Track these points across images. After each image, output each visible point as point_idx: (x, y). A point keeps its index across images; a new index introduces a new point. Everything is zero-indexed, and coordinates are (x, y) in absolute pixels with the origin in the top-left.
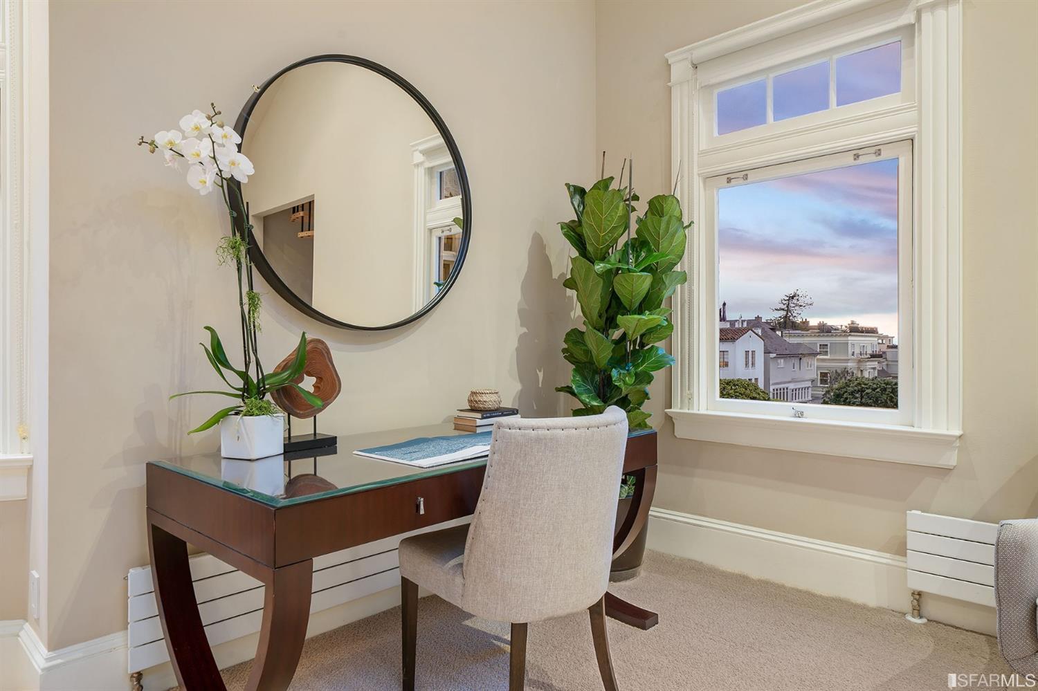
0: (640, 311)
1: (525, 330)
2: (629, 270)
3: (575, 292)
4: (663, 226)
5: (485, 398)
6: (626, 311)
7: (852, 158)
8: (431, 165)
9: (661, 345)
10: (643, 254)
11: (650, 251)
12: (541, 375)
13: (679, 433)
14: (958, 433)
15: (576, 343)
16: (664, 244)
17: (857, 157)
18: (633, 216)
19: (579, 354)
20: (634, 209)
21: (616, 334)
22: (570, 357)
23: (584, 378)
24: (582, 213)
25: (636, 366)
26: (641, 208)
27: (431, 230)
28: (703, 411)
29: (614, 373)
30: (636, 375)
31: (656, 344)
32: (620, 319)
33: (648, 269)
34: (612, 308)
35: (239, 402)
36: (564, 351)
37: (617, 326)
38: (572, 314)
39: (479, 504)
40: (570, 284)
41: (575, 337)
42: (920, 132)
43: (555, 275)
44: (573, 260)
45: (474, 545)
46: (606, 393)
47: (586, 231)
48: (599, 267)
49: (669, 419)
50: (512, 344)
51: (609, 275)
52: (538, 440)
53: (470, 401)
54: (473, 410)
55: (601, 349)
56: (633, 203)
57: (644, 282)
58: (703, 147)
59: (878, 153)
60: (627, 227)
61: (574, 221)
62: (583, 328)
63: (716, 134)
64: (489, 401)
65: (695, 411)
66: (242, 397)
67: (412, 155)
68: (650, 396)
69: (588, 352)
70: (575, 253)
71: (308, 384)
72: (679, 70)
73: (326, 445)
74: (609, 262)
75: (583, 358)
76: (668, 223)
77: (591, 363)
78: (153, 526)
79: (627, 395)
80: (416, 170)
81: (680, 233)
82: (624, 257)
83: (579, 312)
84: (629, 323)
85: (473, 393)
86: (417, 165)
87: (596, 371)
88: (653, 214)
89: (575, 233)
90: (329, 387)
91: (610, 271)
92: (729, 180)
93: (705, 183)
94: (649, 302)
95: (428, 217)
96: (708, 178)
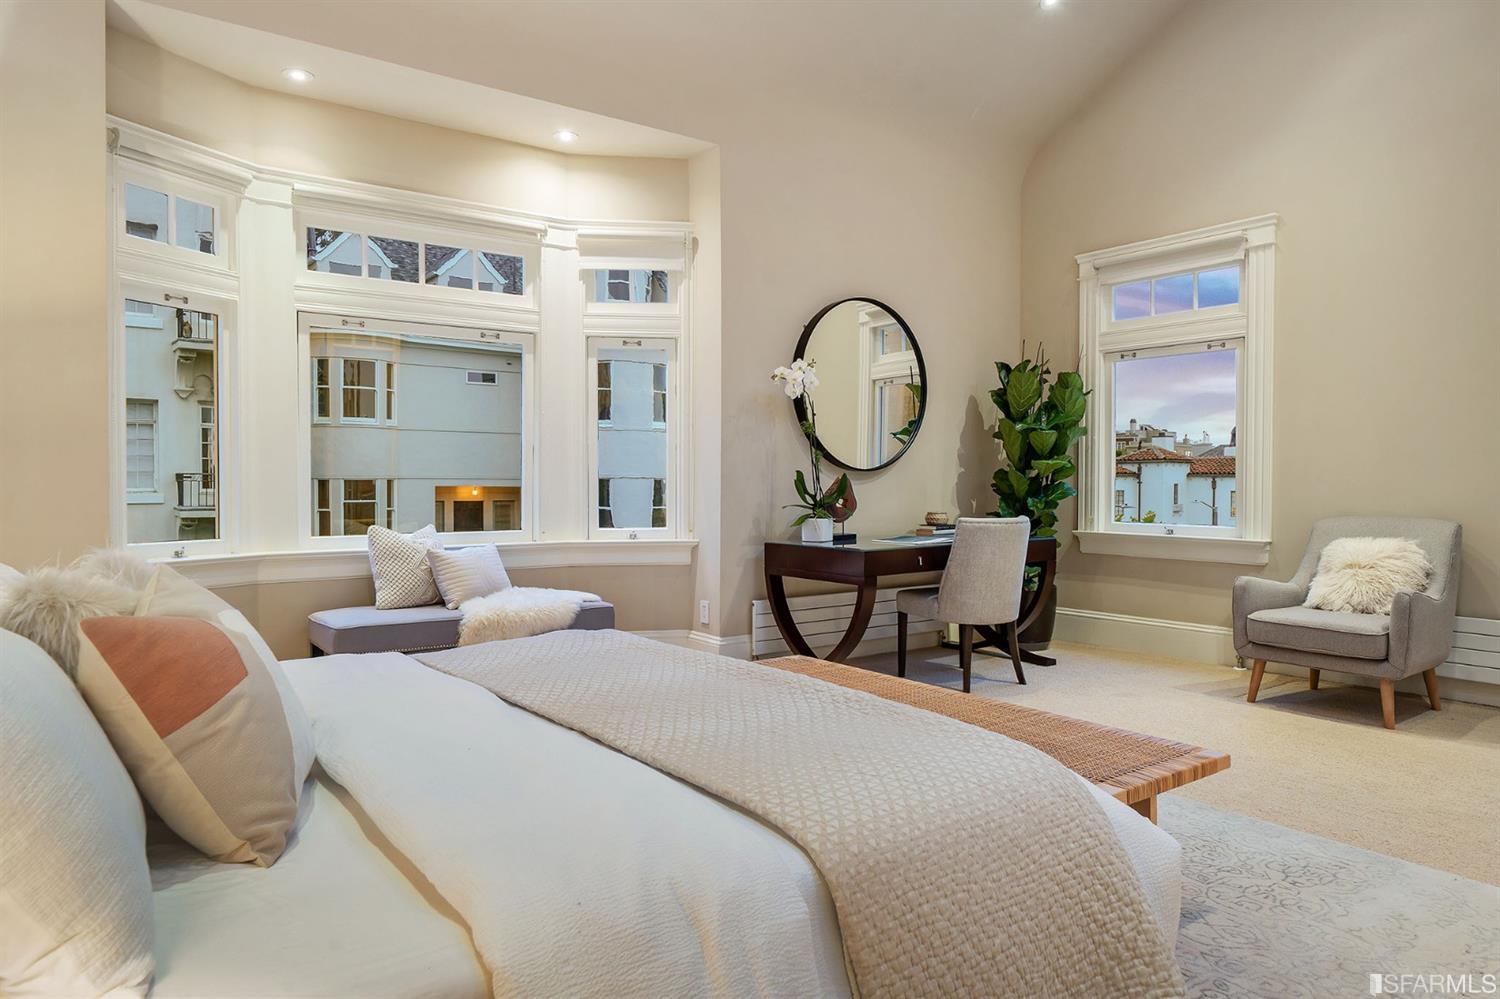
0: (1050, 456)
1: (963, 470)
2: (1042, 429)
3: (1002, 442)
4: (1067, 394)
5: (937, 516)
6: (1040, 457)
7: (1206, 347)
8: (876, 325)
9: (1068, 482)
10: (1053, 415)
11: (1058, 413)
12: (974, 504)
13: (1084, 549)
14: (1269, 540)
15: (1002, 479)
16: (1068, 407)
17: (1209, 347)
18: (1046, 387)
19: (1004, 486)
20: (1046, 381)
21: (1034, 473)
22: (998, 490)
23: (1008, 505)
24: (1008, 383)
25: (1047, 496)
26: (1052, 379)
27: (874, 381)
28: (1102, 531)
29: (1030, 501)
30: (1046, 502)
31: (1063, 481)
32: (1034, 463)
33: (1055, 428)
34: (1028, 455)
35: (811, 511)
36: (993, 485)
37: (1032, 468)
38: (999, 457)
39: (948, 563)
40: (998, 435)
41: (1001, 475)
42: (1247, 333)
43: (986, 428)
44: (1000, 420)
45: (945, 586)
46: (1014, 505)
47: (1010, 398)
48: (1019, 426)
49: (1076, 538)
50: (953, 480)
51: (1026, 433)
52: (981, 528)
53: (927, 519)
54: (929, 524)
55: (1020, 484)
56: (1045, 376)
57: (1052, 436)
58: (1104, 329)
59: (1223, 345)
60: (1040, 396)
61: (1000, 389)
62: (1007, 469)
63: (1113, 319)
64: (941, 518)
65: (1095, 531)
66: (813, 509)
67: (858, 315)
68: (1059, 518)
69: (1011, 486)
70: (1002, 415)
71: (840, 503)
72: (1085, 269)
73: (852, 538)
74: (1025, 423)
75: (1007, 490)
76: (1071, 392)
77: (1014, 493)
78: (771, 576)
79: (1040, 517)
80: (861, 329)
81: (1081, 399)
82: (1038, 419)
83: (1004, 455)
84: (1041, 467)
85: (929, 514)
86: (863, 324)
87: (1017, 500)
88: (1061, 386)
89: (1001, 398)
90: (850, 505)
91: (1028, 429)
92: (1122, 357)
93: (1104, 357)
94: (1057, 450)
95: (873, 370)
96: (1107, 354)
